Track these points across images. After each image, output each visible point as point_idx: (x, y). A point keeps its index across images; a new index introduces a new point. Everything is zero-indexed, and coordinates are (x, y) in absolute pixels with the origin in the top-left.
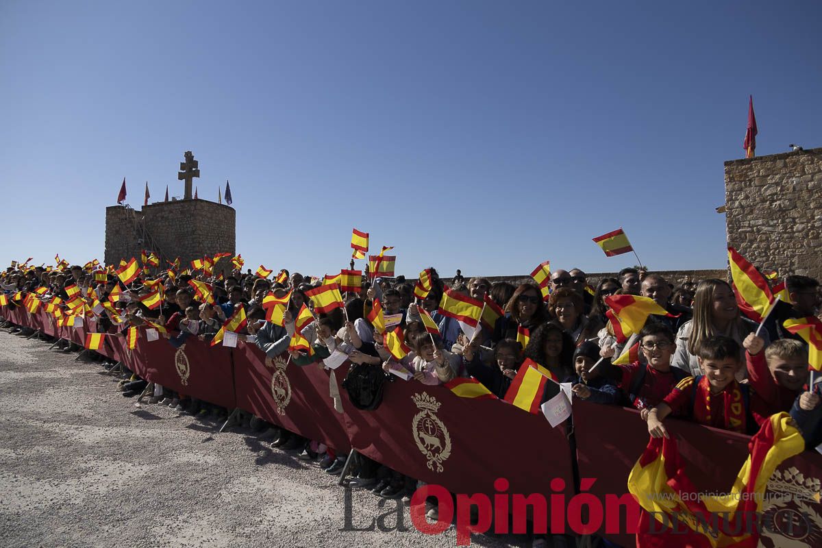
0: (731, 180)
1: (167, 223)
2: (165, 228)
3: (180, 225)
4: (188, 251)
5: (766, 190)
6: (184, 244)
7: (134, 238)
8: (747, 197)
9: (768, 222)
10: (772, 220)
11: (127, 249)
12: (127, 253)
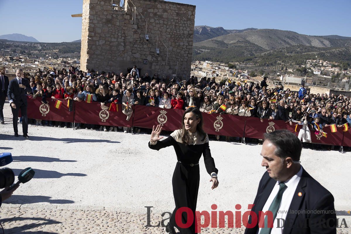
1: (161, 22)
2: (158, 26)
3: (175, 26)
4: (183, 52)
6: (179, 45)
7: (135, 32)
11: (125, 44)
12: (125, 46)
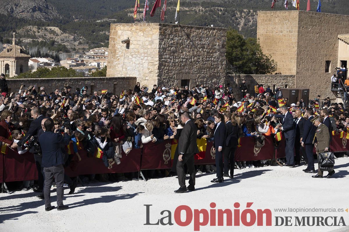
0: (161, 34)
5: (170, 41)
8: (165, 44)
9: (170, 57)
10: (171, 56)
